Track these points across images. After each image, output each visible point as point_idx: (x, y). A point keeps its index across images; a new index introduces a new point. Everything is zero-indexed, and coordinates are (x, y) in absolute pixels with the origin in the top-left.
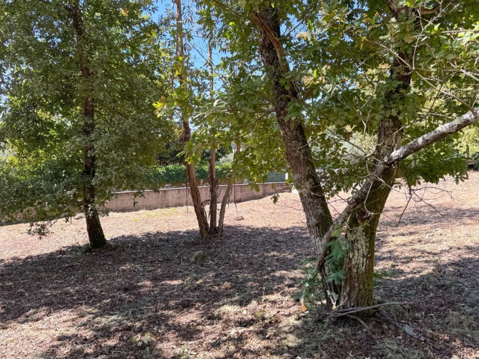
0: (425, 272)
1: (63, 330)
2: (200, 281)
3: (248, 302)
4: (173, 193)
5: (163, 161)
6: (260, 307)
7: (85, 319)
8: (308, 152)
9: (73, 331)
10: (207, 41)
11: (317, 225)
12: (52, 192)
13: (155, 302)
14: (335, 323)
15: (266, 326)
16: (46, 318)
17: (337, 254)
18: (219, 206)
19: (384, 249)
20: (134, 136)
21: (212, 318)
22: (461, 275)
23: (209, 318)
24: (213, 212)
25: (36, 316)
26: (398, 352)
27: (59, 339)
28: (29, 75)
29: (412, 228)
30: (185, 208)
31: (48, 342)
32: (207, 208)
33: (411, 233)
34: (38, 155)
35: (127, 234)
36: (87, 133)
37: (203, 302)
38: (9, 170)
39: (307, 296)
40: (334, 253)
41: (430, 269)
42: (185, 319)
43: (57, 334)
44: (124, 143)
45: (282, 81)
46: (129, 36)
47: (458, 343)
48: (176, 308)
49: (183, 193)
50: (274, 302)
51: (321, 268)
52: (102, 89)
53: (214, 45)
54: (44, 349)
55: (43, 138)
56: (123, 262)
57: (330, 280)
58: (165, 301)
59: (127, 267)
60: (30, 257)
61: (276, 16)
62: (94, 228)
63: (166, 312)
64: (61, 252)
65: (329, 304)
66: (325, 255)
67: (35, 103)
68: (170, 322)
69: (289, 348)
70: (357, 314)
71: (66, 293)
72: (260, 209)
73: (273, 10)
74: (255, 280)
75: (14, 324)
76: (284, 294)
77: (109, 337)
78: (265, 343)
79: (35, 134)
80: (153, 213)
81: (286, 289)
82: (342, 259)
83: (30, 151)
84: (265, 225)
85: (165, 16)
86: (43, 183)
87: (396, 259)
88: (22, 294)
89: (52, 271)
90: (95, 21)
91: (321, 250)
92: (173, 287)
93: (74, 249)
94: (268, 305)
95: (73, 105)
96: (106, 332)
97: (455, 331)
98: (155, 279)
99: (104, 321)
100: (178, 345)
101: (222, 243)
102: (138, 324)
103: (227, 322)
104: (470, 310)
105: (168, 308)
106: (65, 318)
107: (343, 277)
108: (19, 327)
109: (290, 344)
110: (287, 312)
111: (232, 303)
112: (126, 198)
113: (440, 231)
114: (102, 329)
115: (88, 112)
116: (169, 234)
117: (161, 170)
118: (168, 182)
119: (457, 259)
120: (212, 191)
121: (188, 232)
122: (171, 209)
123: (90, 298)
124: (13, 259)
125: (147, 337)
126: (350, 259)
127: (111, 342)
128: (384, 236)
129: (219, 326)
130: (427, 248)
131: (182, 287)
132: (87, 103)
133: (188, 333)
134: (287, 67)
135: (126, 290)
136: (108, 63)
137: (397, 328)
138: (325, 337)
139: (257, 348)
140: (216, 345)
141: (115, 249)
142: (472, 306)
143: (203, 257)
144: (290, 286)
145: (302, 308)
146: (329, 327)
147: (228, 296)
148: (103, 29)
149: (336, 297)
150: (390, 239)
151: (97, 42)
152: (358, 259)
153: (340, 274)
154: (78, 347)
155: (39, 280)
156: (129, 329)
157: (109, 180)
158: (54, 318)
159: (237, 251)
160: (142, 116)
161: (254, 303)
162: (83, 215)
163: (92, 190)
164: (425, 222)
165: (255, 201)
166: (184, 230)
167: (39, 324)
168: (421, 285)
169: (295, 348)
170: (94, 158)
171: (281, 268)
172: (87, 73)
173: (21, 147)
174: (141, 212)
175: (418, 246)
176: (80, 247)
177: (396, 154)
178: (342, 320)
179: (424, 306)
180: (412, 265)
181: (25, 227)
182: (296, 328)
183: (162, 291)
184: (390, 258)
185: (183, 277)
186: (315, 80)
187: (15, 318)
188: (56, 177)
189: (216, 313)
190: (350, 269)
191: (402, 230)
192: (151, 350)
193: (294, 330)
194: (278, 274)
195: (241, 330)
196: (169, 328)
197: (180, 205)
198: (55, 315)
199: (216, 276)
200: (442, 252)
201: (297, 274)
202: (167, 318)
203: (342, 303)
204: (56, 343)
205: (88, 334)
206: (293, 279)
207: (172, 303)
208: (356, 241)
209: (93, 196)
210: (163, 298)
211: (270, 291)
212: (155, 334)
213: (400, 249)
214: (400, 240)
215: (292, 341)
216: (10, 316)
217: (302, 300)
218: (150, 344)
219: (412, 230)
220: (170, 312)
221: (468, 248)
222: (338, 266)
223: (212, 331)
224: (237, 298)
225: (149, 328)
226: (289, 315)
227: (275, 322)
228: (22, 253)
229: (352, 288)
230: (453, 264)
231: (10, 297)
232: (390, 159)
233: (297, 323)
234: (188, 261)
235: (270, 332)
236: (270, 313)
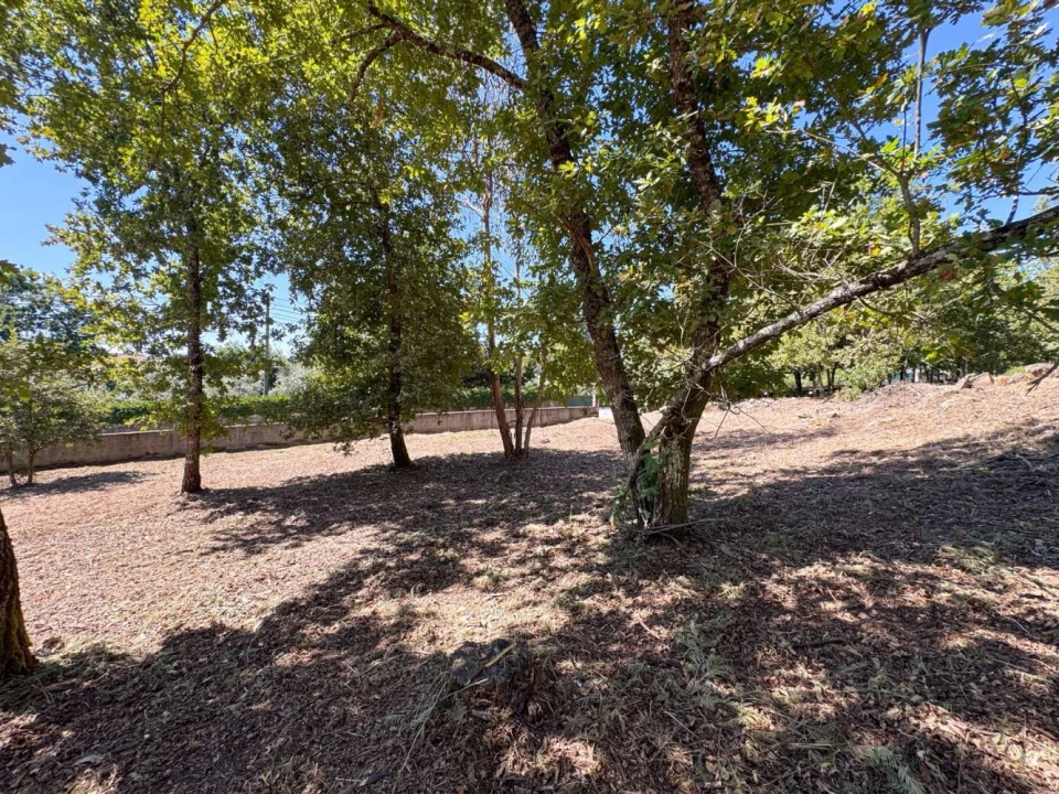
0: (739, 494)
1: (365, 544)
2: (504, 501)
3: (555, 521)
4: (477, 415)
5: (468, 382)
6: (568, 526)
7: (387, 535)
8: (619, 363)
9: (375, 545)
10: (515, 259)
11: (629, 439)
12: (357, 408)
13: (458, 520)
14: (647, 542)
15: (574, 545)
16: (349, 533)
17: (650, 469)
18: (525, 429)
19: (695, 472)
20: (441, 353)
21: (517, 537)
22: (777, 497)
23: (515, 536)
24: (518, 435)
25: (339, 530)
26: (714, 571)
27: (362, 552)
28: (337, 290)
29: (724, 452)
30: (490, 431)
31: (351, 555)
32: (513, 431)
33: (723, 457)
34: (345, 372)
35: (431, 455)
36: (393, 350)
37: (508, 521)
38: (316, 388)
39: (616, 514)
40: (647, 468)
41: (745, 491)
42: (490, 536)
43: (360, 547)
44: (429, 360)
45: (594, 287)
46: (437, 253)
47: (777, 562)
48: (480, 525)
49: (488, 417)
50: (582, 522)
51: (633, 484)
52: (408, 305)
53: (522, 263)
54: (347, 561)
55: (350, 355)
56: (427, 481)
57: (643, 496)
58: (469, 519)
59: (430, 486)
60: (336, 475)
61: (588, 222)
62: (399, 448)
63: (469, 530)
64: (365, 470)
65: (641, 523)
66: (637, 470)
67: (342, 320)
68: (474, 539)
69: (599, 565)
70: (671, 532)
71: (370, 509)
72: (567, 432)
73: (585, 216)
74: (561, 501)
75: (317, 536)
76: (592, 514)
77: (411, 552)
78: (573, 561)
79: (342, 352)
80: (458, 435)
81: (594, 509)
82: (656, 474)
83: (336, 368)
84: (572, 448)
85: (473, 235)
86: (348, 399)
87: (708, 481)
88: (326, 509)
89: (356, 488)
90: (404, 239)
91: (633, 466)
92: (477, 506)
93: (378, 468)
94: (575, 524)
95: (379, 324)
96: (409, 547)
97: (773, 550)
98: (459, 498)
99: (406, 536)
100: (482, 561)
101: (528, 464)
102: (441, 540)
103: (533, 540)
104: (788, 530)
105: (472, 526)
106: (368, 533)
107: (655, 492)
108: (323, 539)
109: (600, 562)
110: (595, 531)
111: (538, 522)
112: (430, 420)
113: (753, 454)
114: (405, 544)
115: (396, 329)
116: (473, 455)
117: (466, 393)
118: (472, 405)
119: (772, 482)
120: (518, 411)
121: (493, 454)
122: (475, 432)
123: (393, 515)
124: (320, 476)
125: (450, 552)
126: (664, 475)
127: (413, 557)
128: (697, 460)
129: (525, 544)
130: (741, 470)
131: (486, 506)
132: (394, 320)
133: (492, 550)
134: (599, 275)
135: (429, 508)
136: (416, 282)
137: (712, 547)
138: (636, 555)
139: (564, 565)
140: (522, 562)
141: (419, 468)
142: (790, 526)
143: (508, 478)
144: (598, 506)
145: (612, 527)
146: (640, 545)
147: (534, 515)
148: (411, 247)
149: (647, 515)
150: (701, 462)
151: (405, 261)
152: (672, 473)
153: (653, 490)
154: (380, 560)
155: (343, 496)
156: (432, 544)
157: (414, 397)
158: (356, 533)
159: (543, 473)
160: (448, 332)
161: (561, 522)
162: (388, 435)
163: (397, 408)
164: (736, 447)
165: (561, 426)
166: (488, 452)
167: (341, 538)
168: (738, 506)
169: (605, 566)
170: (398, 375)
171: (588, 490)
172: (394, 289)
173: (328, 365)
174: (445, 434)
175: (730, 469)
176: (384, 466)
177: (714, 360)
178: (654, 538)
179: (740, 525)
180: (726, 487)
181: (330, 446)
182: (605, 546)
183: (466, 509)
184: (702, 481)
185: (487, 497)
186: (631, 276)
187: (319, 531)
188: (362, 393)
189: (521, 531)
190: (663, 485)
191: (713, 454)
192: (454, 566)
193: (603, 549)
194: (585, 495)
195: (547, 548)
196: (473, 545)
197: (485, 428)
198: (358, 530)
199: (521, 496)
200: (756, 475)
201: (605, 495)
202: (471, 535)
203: (654, 520)
204: (358, 556)
205: (390, 548)
206: (603, 500)
207: (476, 521)
208: (671, 455)
209: (398, 413)
210: (468, 516)
211: (577, 511)
212: (456, 550)
213: (712, 472)
214: (712, 463)
215: (601, 559)
216: (314, 529)
217: (612, 519)
218: (453, 560)
219: (723, 454)
220: (474, 530)
221: (782, 471)
222: (650, 483)
223: (517, 549)
224: (543, 517)
225: (451, 545)
226: (598, 534)
227: (583, 540)
228: (328, 471)
229: (665, 505)
230: (768, 486)
231: (315, 511)
232: (708, 366)
233: (606, 541)
234: (492, 481)
235: (578, 550)
236: (578, 531)
